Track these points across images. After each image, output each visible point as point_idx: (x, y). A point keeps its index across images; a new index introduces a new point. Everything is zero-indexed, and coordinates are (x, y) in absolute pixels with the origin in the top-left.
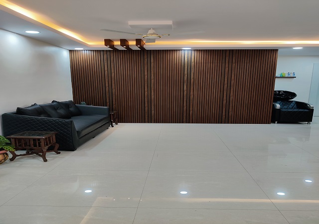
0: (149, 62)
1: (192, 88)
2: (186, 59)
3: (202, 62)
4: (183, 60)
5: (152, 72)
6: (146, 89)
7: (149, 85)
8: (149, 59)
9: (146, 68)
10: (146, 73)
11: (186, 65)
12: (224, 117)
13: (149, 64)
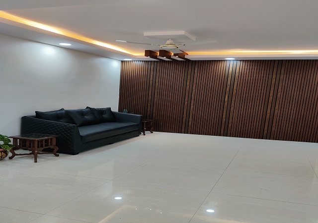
0: (193, 72)
1: (233, 100)
2: (231, 70)
3: (248, 73)
4: (227, 70)
5: (195, 82)
6: (186, 99)
7: (190, 96)
8: (193, 70)
9: (189, 78)
10: (188, 84)
11: (230, 76)
12: (266, 132)
13: (192, 74)
